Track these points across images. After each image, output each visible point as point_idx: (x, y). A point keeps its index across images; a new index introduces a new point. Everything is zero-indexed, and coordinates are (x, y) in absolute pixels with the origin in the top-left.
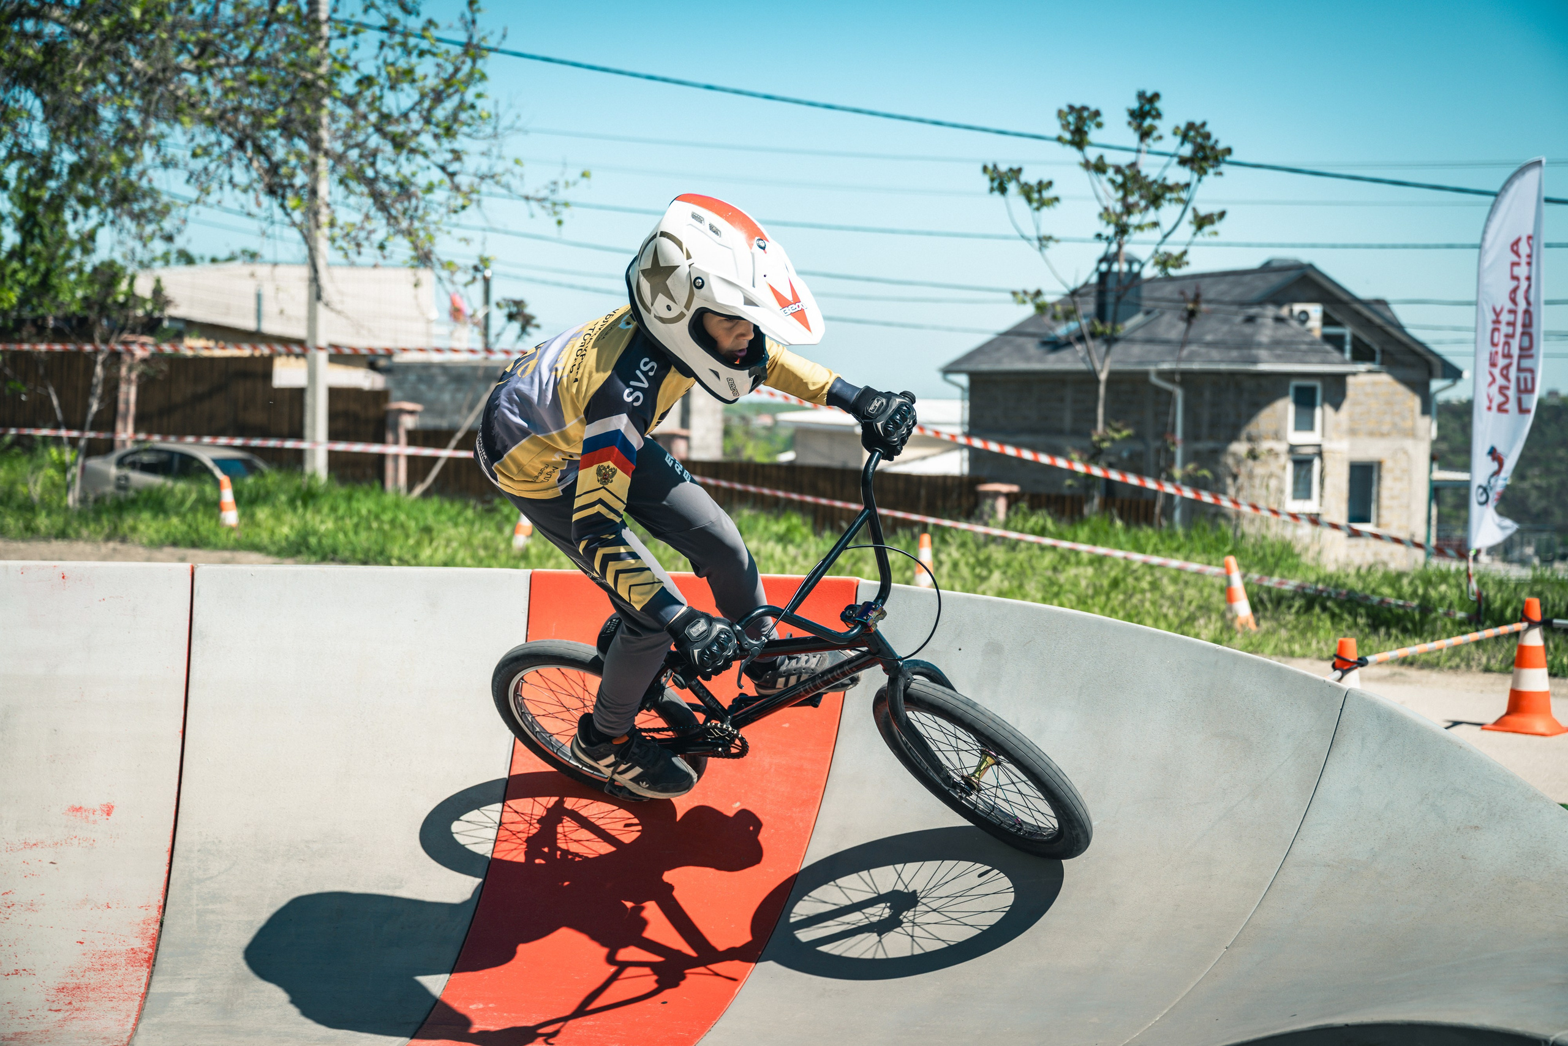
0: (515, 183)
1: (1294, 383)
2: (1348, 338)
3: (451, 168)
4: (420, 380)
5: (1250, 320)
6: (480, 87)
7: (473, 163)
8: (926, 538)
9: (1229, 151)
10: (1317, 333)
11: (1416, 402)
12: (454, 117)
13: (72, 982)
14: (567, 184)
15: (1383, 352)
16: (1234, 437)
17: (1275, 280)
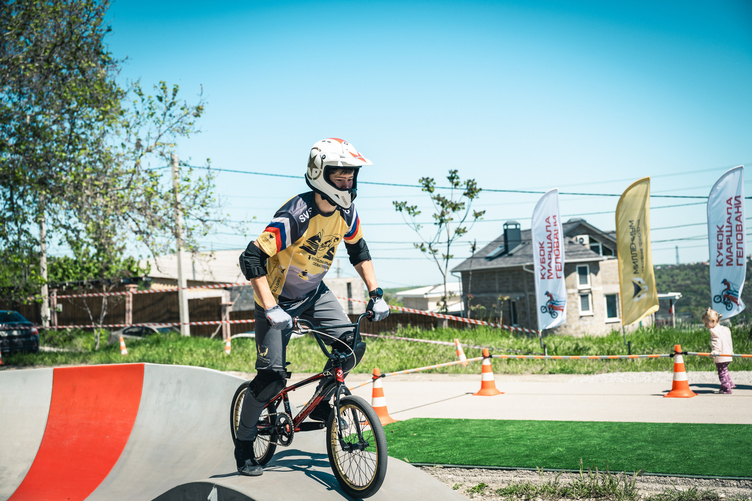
2: (601, 247)
3: (204, 219)
4: (248, 291)
6: (212, 190)
7: (212, 217)
9: (480, 190)
10: (588, 247)
12: (204, 202)
15: (615, 251)
17: (572, 226)
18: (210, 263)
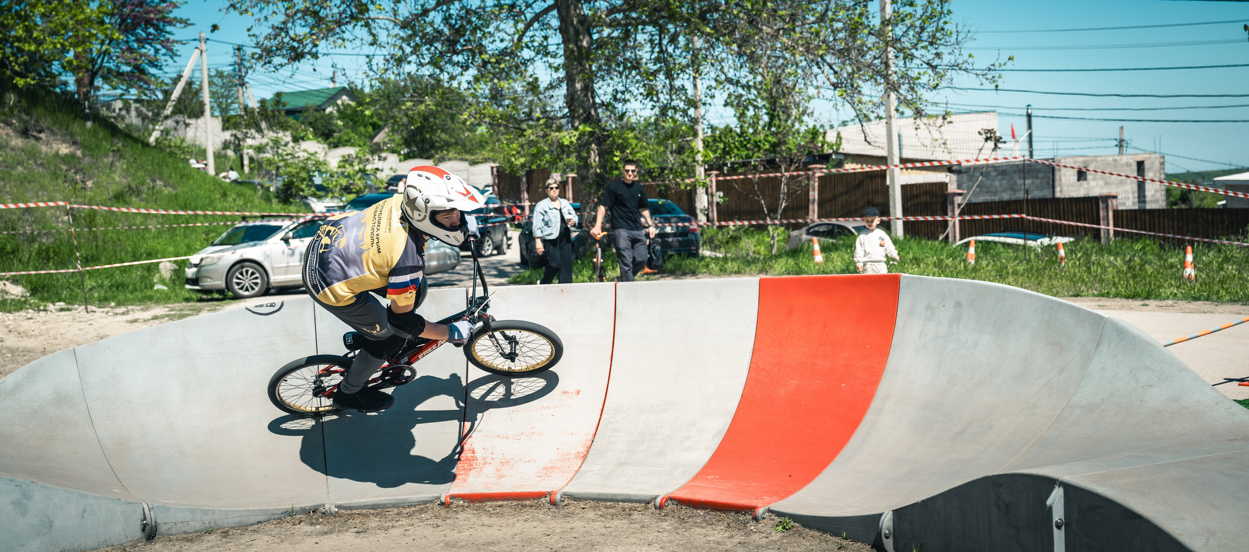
0: (970, 67)
3: (934, 64)
6: (947, 19)
7: (947, 59)
8: (1189, 248)
12: (934, 36)
13: (550, 465)
14: (1000, 65)
18: (942, 128)
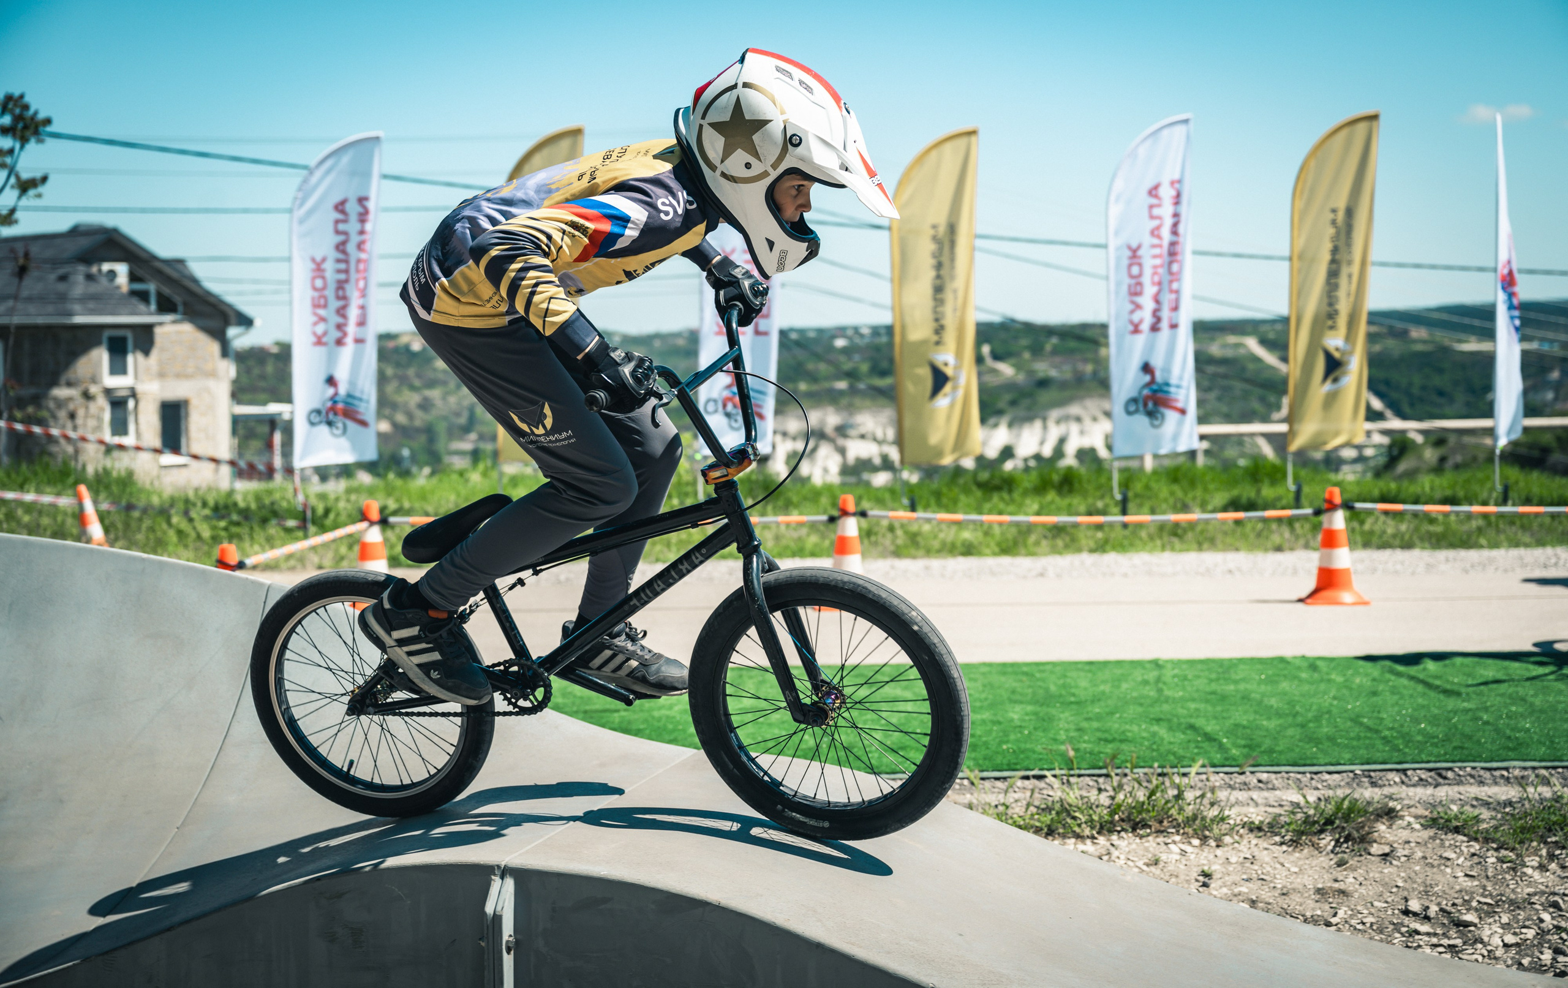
1: (107, 334)
2: (153, 293)
5: (63, 278)
9: (48, 121)
10: (125, 289)
11: (215, 347)
15: (185, 304)
16: (54, 382)
17: (84, 243)
